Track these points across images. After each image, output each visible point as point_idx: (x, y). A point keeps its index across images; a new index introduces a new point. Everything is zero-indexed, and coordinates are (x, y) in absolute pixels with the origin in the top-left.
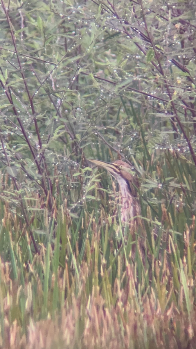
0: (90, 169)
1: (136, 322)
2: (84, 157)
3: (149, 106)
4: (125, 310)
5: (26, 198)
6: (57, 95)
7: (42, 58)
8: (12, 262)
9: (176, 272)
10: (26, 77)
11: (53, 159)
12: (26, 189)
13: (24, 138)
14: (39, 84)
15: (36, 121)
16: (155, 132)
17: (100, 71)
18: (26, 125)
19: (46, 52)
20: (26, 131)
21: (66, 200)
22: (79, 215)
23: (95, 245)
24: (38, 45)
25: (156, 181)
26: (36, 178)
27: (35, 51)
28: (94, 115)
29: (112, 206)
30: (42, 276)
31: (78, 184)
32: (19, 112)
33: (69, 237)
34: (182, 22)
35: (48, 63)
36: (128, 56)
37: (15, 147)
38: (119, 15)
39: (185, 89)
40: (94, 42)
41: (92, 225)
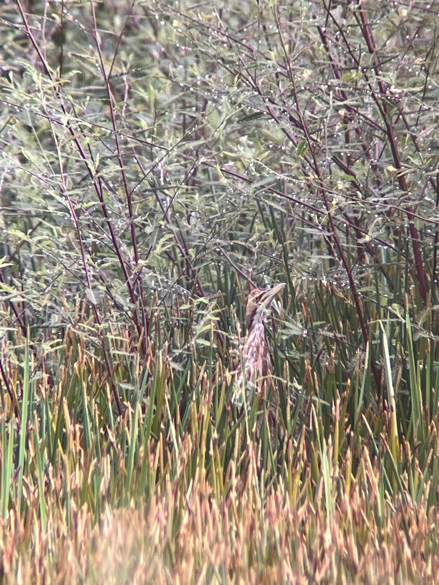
0: (206, 301)
1: (253, 520)
2: (198, 283)
3: (297, 217)
4: (240, 503)
5: (110, 336)
6: (166, 191)
7: (149, 140)
8: (84, 425)
9: (316, 456)
10: (125, 164)
11: (153, 282)
12: (110, 323)
13: (115, 249)
14: (141, 176)
15: (133, 226)
16: (303, 254)
17: (231, 163)
18: (118, 232)
19: (155, 133)
20: (117, 239)
21: (167, 343)
22: (184, 366)
23: (205, 411)
24: (145, 123)
25: (299, 325)
26: (126, 308)
27: (140, 130)
28: (217, 223)
29: (234, 358)
30: (126, 449)
31: (186, 321)
32: (110, 212)
33: (167, 397)
34: (348, 108)
35: (157, 148)
36: (271, 146)
37: (99, 261)
38: (261, 91)
39: (347, 198)
40: (225, 123)
41: (202, 382)
